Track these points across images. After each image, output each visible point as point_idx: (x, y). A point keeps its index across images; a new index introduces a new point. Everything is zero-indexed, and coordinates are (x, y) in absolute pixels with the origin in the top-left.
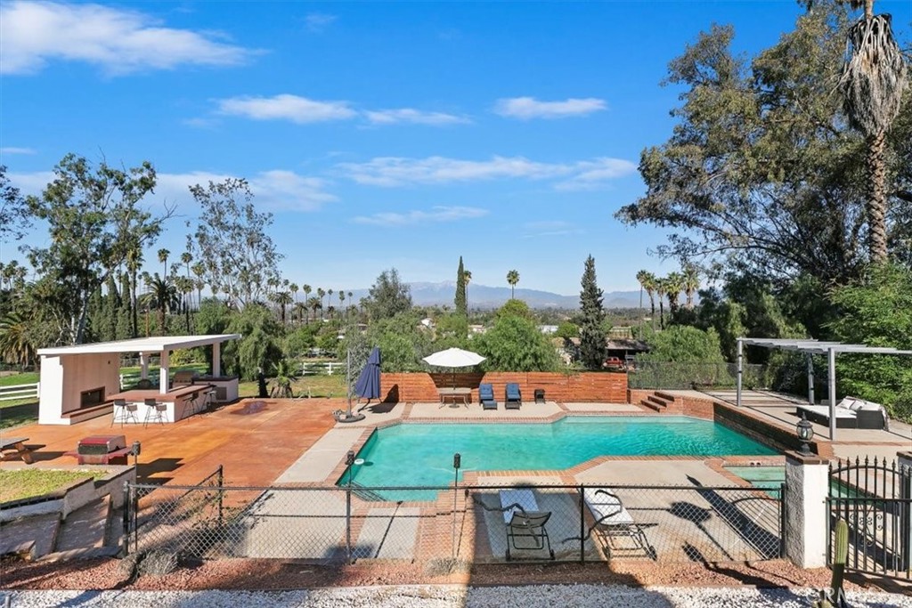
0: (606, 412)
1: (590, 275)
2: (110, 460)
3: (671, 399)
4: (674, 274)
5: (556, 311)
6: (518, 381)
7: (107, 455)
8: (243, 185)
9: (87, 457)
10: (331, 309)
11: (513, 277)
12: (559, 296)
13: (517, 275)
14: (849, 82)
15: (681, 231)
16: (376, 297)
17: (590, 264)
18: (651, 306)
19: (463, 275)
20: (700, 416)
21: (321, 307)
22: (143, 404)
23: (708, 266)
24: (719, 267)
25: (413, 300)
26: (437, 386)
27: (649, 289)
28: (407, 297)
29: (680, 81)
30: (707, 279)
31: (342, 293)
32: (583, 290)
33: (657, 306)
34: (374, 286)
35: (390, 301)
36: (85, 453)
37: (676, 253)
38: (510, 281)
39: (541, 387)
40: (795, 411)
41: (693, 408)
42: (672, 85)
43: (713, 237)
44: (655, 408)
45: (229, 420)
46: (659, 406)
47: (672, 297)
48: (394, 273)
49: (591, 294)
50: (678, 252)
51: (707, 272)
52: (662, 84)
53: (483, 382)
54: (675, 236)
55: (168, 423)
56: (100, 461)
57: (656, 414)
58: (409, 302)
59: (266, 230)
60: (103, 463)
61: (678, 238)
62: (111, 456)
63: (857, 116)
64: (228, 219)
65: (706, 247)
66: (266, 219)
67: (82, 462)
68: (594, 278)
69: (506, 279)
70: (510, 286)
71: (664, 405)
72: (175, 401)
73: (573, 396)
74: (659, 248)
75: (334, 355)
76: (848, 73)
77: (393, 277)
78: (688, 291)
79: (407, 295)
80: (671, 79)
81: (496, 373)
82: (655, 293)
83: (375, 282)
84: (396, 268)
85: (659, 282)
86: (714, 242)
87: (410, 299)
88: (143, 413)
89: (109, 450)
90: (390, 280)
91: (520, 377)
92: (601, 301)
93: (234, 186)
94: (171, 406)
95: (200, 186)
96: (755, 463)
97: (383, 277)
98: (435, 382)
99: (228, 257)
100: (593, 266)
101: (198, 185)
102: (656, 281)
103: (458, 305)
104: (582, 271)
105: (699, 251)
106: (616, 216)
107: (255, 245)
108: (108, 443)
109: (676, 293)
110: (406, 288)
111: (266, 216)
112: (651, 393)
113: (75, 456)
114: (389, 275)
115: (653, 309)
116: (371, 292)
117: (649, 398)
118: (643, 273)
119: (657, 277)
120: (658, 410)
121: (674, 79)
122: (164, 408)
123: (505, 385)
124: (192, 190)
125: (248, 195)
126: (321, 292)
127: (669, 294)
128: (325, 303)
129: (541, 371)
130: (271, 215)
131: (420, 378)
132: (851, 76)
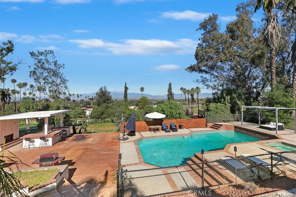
0: (203, 131)
1: (170, 89)
2: (55, 163)
3: (221, 125)
4: (193, 88)
5: (151, 100)
6: (174, 122)
7: (54, 161)
8: (52, 53)
9: (44, 163)
10: (74, 101)
11: (142, 89)
12: (152, 95)
13: (144, 88)
14: (267, 33)
15: (204, 75)
16: (98, 96)
17: (170, 85)
18: (185, 99)
19: (126, 88)
20: (230, 130)
21: (70, 100)
22: (39, 139)
23: (212, 86)
24: (215, 86)
25: (112, 97)
26: (148, 126)
27: (185, 93)
28: (110, 96)
29: (202, 30)
30: (212, 90)
31: (78, 95)
32: (168, 93)
33: (187, 98)
34: (97, 92)
35: (104, 97)
36: (43, 162)
37: (202, 82)
38: (141, 91)
39: (181, 124)
40: (259, 126)
41: (228, 128)
42: (199, 31)
43: (213, 77)
44: (217, 129)
45: (75, 143)
46: (218, 128)
47: (192, 95)
48: (105, 88)
49: (170, 94)
50: (202, 81)
51: (212, 87)
52: (197, 30)
53: (163, 123)
54: (202, 76)
55: (49, 146)
56: (50, 164)
57: (218, 130)
58: (111, 97)
59: (61, 71)
60: (52, 165)
61: (203, 77)
62: (55, 162)
63: (269, 43)
64: (46, 66)
65: (211, 80)
66: (62, 66)
67: (41, 166)
68: (171, 90)
69: (140, 90)
70: (141, 92)
71: (220, 127)
72: (52, 137)
73: (190, 127)
74: (197, 80)
75: (82, 117)
76: (267, 31)
77: (105, 89)
78: (198, 93)
79: (110, 95)
80: (199, 29)
81: (167, 120)
82: (186, 94)
83: (98, 91)
84: (106, 86)
85: (188, 91)
86: (213, 79)
87: (111, 96)
88: (38, 143)
89: (54, 159)
90: (103, 90)
91: (174, 121)
92: (173, 97)
93: (48, 53)
94: (50, 140)
95: (34, 52)
96: (267, 142)
97: (101, 89)
98: (147, 124)
99: (46, 80)
100: (171, 86)
101: (33, 52)
102: (186, 91)
103: (125, 98)
104: (168, 87)
105: (209, 81)
106: (186, 70)
107: (56, 76)
108: (54, 156)
109: (194, 94)
110: (109, 93)
111: (62, 65)
112: (213, 124)
113: (38, 163)
114: (103, 88)
115: (186, 99)
116: (96, 94)
117: (212, 126)
118: (182, 88)
119: (187, 89)
120: (218, 129)
121: (200, 29)
122: (48, 140)
123: (170, 124)
124: (30, 53)
125: (54, 57)
126: (70, 95)
127: (191, 95)
128: (72, 99)
129: (180, 119)
130: (64, 65)
131: (142, 123)
132: (268, 32)
